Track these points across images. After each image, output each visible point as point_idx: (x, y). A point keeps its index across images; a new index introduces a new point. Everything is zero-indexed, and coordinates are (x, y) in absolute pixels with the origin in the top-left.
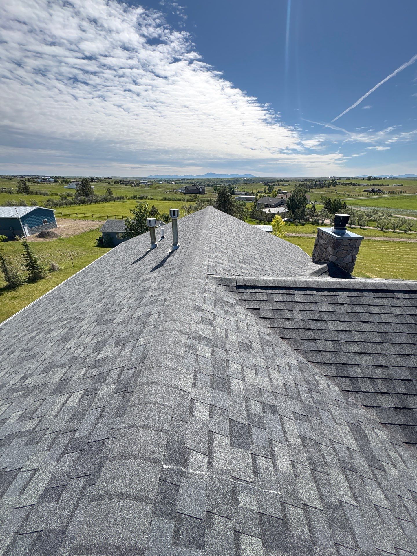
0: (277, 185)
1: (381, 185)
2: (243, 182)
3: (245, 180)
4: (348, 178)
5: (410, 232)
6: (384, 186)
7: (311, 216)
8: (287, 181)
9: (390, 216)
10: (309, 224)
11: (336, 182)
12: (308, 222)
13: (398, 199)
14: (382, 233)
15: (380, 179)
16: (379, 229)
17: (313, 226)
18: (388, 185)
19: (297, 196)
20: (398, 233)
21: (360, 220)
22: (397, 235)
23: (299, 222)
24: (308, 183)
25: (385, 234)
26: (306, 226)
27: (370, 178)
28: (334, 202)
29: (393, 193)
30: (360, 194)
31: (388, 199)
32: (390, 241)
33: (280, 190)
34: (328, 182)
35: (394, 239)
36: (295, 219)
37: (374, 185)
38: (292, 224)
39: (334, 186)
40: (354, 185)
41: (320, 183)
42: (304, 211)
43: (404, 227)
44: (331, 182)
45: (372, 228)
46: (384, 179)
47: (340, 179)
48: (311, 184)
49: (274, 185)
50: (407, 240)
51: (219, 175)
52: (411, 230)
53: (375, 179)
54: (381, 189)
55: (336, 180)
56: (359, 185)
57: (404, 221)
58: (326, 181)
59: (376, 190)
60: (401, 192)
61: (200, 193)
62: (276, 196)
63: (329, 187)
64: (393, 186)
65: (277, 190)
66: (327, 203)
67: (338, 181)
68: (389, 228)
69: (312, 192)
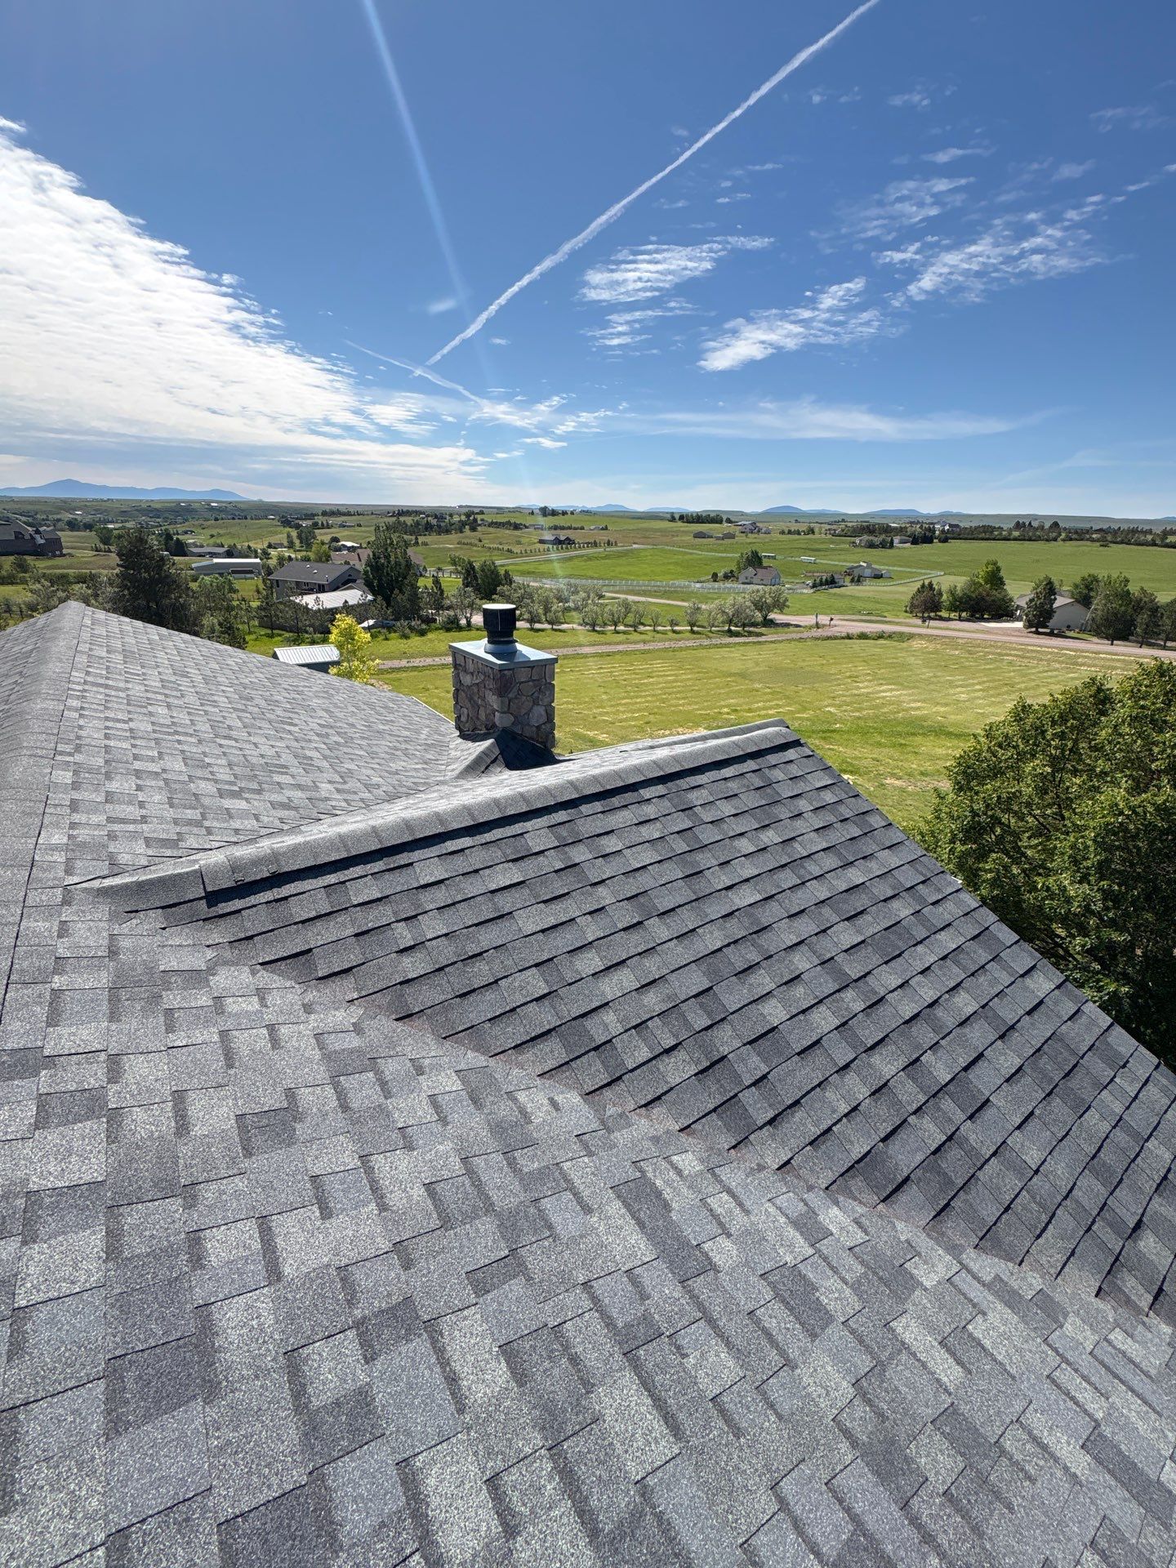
0: (323, 527)
1: (570, 528)
2: (207, 515)
3: (213, 508)
4: (500, 511)
5: (642, 628)
6: (575, 529)
7: (437, 609)
8: (348, 514)
9: (601, 597)
10: (437, 629)
11: (475, 520)
12: (433, 625)
13: (607, 557)
14: (595, 637)
15: (564, 513)
16: (588, 627)
17: (448, 634)
18: (582, 528)
19: (387, 557)
20: (624, 633)
21: (547, 610)
22: (621, 637)
23: (411, 628)
24: (409, 520)
25: (601, 638)
26: (430, 636)
27: (545, 511)
28: (483, 570)
29: (595, 544)
30: (532, 547)
31: (590, 558)
32: (614, 653)
33: (336, 540)
34: (456, 519)
35: (621, 648)
36: (397, 619)
37: (556, 528)
38: (393, 635)
39: (473, 529)
40: (517, 527)
41: (436, 522)
42: (415, 597)
43: (630, 619)
44: (463, 518)
45: (575, 626)
46: (572, 513)
47: (482, 513)
48: (418, 524)
49: (315, 525)
50: (640, 646)
51: (104, 488)
52: (645, 625)
53: (554, 513)
54: (572, 537)
55: (473, 513)
56: (526, 527)
57: (627, 605)
58: (451, 515)
59: (562, 538)
60: (609, 543)
61: (39, 552)
62: (328, 558)
63: (461, 532)
64: (591, 531)
65: (327, 539)
66: (468, 572)
67: (479, 517)
68: (605, 624)
69: (425, 544)
